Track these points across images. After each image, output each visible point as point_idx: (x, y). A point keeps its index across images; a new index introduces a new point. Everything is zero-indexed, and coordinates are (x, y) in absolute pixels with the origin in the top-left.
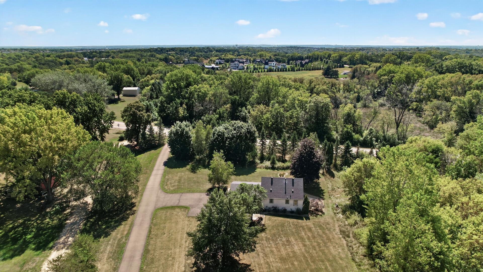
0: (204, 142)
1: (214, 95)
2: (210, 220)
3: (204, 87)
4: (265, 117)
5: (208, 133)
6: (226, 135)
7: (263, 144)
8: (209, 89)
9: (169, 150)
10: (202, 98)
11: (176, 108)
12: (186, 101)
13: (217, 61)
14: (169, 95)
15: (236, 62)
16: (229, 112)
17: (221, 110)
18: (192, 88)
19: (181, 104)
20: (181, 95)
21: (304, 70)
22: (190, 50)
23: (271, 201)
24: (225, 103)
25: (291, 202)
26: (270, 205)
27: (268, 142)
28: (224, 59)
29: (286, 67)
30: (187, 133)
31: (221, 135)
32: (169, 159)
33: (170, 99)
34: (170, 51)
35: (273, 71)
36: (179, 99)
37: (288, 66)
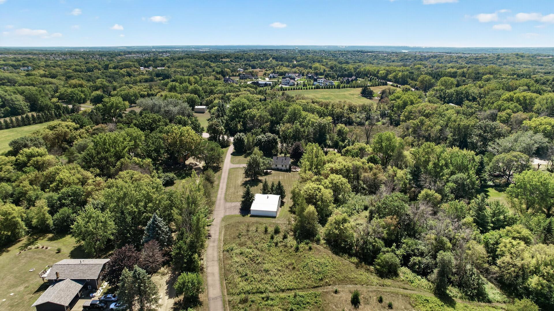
0: (251, 144)
1: (260, 116)
2: (250, 162)
3: (254, 111)
4: (289, 131)
5: (254, 139)
6: (262, 140)
7: (282, 146)
8: (257, 112)
9: (233, 147)
10: (252, 118)
11: (236, 124)
12: (242, 120)
13: (271, 75)
14: (231, 115)
15: (287, 79)
16: (269, 127)
17: (263, 126)
18: (246, 112)
19: (239, 122)
20: (239, 116)
21: (349, 87)
22: (246, 57)
23: (276, 166)
24: (267, 122)
25: (284, 166)
26: (276, 167)
27: (284, 145)
28: (278, 72)
29: (333, 84)
30: (243, 139)
31: (260, 140)
32: (233, 152)
33: (232, 119)
34: (224, 58)
35: (320, 89)
36: (238, 119)
37: (336, 83)
